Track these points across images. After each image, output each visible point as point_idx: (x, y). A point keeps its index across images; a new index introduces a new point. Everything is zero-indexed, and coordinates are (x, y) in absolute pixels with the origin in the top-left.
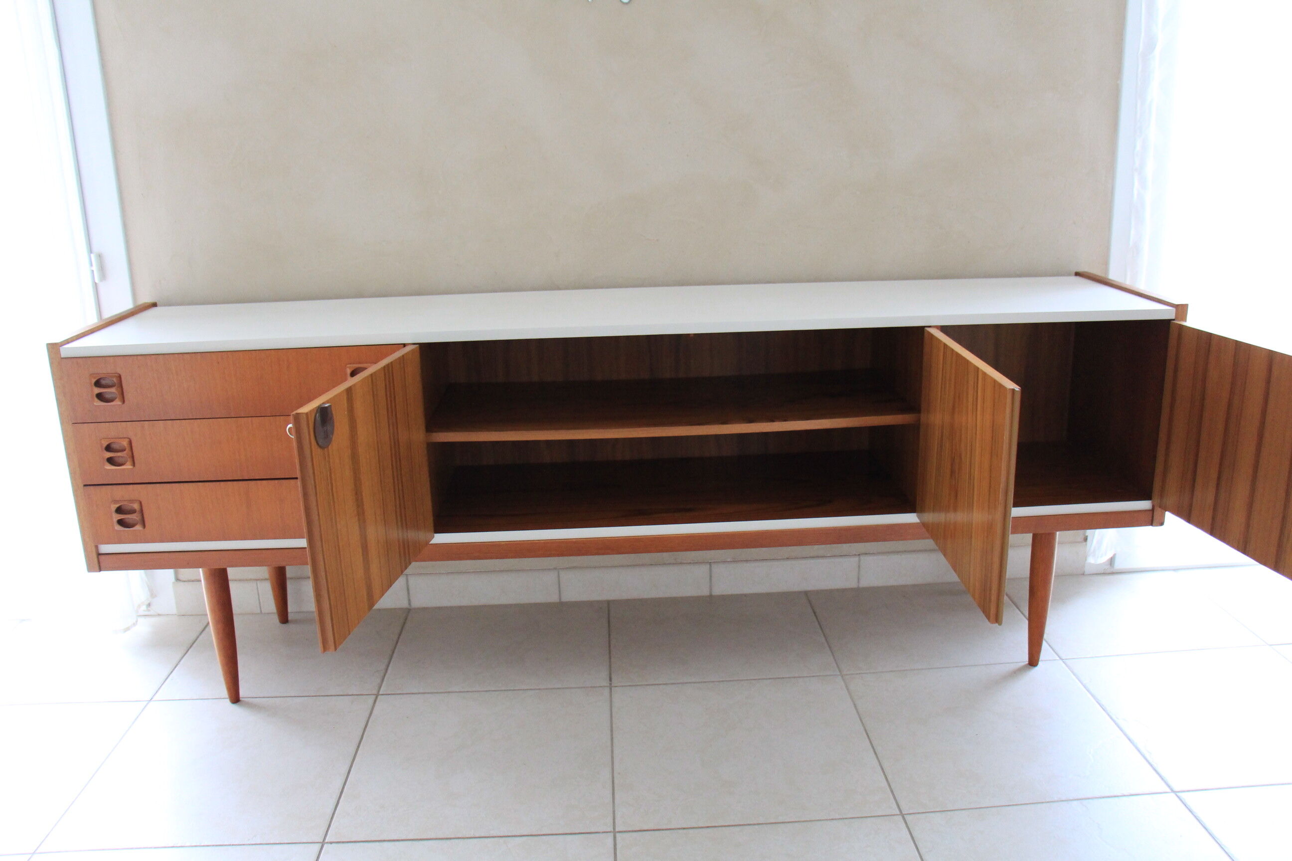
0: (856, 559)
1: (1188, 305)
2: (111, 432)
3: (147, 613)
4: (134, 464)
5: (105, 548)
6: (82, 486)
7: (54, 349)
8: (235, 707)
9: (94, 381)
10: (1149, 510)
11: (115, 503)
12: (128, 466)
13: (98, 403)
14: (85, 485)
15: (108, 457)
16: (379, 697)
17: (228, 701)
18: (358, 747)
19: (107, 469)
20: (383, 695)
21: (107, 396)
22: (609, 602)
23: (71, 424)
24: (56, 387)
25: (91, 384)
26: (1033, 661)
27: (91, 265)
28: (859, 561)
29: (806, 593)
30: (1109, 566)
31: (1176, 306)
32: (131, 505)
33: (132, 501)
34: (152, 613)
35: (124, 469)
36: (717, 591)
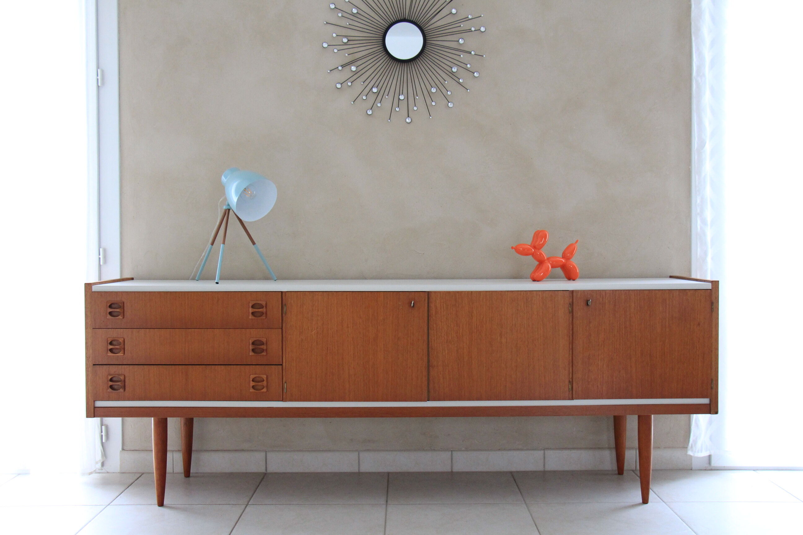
0: (542, 452)
1: (718, 281)
2: (113, 334)
3: (100, 471)
4: (124, 353)
5: (99, 404)
6: (92, 365)
7: (88, 286)
8: (160, 508)
9: (108, 305)
10: (707, 404)
11: (110, 376)
12: (121, 354)
13: (109, 317)
14: (94, 365)
15: (110, 348)
16: (248, 505)
17: (157, 506)
18: (237, 523)
19: (108, 355)
20: (250, 504)
21: (114, 314)
22: (389, 473)
23: (92, 328)
24: (86, 308)
25: (107, 305)
26: (645, 500)
27: (100, 255)
28: (544, 454)
29: (511, 473)
30: (709, 465)
31: (712, 282)
32: (120, 377)
33: (119, 375)
34: (103, 471)
35: (118, 356)
36: (456, 469)
